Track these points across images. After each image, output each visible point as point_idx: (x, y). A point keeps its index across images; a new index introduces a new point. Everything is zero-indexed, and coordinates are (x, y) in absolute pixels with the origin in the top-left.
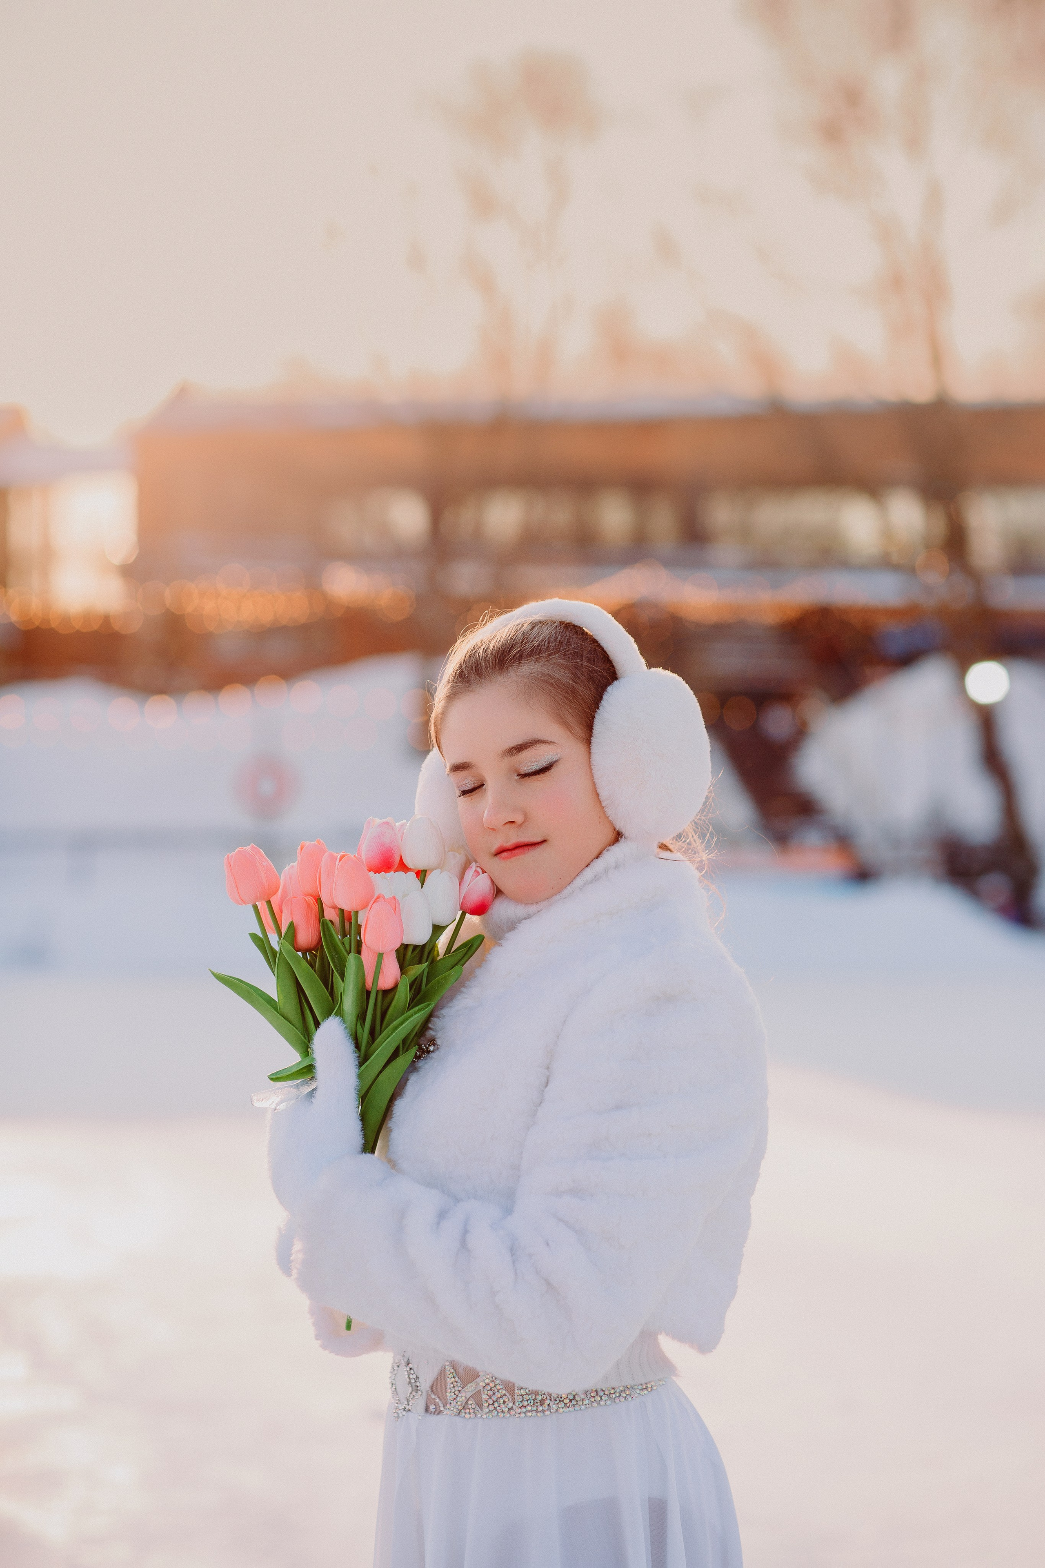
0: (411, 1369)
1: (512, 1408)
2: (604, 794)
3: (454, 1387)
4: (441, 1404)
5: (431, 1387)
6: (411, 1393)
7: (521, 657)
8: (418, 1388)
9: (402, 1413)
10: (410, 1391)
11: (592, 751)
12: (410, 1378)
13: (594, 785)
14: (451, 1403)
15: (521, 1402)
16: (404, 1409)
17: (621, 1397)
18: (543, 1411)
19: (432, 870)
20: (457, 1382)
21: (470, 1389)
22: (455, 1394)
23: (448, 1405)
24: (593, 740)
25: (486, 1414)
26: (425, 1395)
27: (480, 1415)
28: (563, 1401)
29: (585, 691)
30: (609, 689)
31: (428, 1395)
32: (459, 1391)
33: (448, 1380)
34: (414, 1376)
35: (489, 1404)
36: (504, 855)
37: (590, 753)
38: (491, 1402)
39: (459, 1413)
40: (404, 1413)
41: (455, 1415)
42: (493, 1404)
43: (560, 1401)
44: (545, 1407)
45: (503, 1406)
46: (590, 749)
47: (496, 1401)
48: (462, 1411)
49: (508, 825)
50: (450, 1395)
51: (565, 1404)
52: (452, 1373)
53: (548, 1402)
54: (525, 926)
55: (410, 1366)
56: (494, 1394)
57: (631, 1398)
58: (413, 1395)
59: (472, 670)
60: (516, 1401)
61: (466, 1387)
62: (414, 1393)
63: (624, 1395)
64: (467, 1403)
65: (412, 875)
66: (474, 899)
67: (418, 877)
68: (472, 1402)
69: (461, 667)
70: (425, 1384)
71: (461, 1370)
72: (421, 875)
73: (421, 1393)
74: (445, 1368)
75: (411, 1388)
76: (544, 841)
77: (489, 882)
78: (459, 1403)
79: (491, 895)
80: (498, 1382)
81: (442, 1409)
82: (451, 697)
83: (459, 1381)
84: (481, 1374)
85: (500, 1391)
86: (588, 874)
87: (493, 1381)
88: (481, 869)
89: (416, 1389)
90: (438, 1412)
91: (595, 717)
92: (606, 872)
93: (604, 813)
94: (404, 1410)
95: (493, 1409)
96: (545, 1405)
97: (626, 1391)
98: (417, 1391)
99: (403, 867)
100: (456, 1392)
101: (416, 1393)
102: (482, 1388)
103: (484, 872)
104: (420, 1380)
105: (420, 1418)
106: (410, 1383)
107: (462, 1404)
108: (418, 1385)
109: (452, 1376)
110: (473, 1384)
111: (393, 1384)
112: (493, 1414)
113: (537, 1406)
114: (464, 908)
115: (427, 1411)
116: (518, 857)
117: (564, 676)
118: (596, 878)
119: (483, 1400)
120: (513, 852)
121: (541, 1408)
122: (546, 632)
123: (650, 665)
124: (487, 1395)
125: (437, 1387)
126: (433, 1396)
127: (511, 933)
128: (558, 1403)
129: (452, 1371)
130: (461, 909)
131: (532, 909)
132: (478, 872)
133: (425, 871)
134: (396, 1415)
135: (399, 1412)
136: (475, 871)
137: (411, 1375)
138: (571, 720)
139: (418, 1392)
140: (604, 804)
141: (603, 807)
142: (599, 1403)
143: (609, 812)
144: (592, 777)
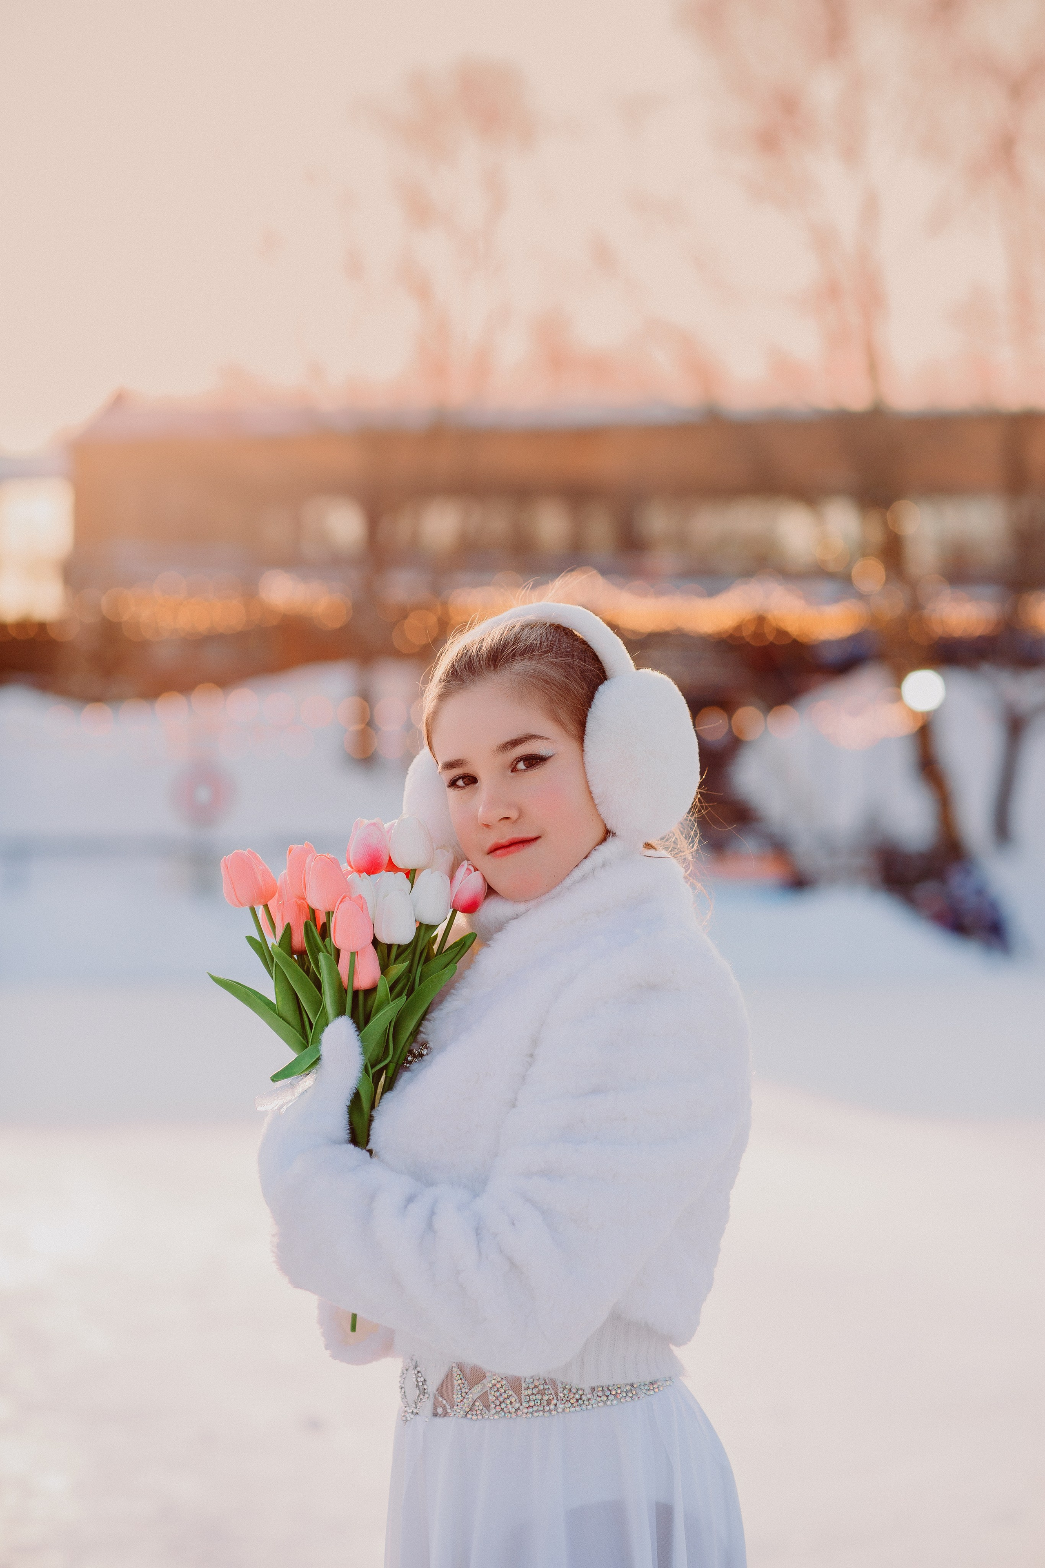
0: (418, 1372)
1: (519, 1409)
2: (597, 791)
3: (460, 1389)
4: (448, 1407)
5: (438, 1390)
6: (419, 1396)
7: (514, 656)
8: (426, 1391)
9: (410, 1416)
10: (418, 1394)
11: (585, 749)
12: (418, 1382)
13: (587, 782)
14: (458, 1405)
15: (528, 1402)
16: (412, 1412)
17: (627, 1397)
18: (550, 1411)
19: (422, 870)
20: (463, 1384)
21: (477, 1391)
22: (462, 1396)
23: (455, 1407)
24: (586, 738)
25: (493, 1415)
26: (432, 1397)
27: (487, 1416)
28: (569, 1401)
29: (578, 688)
30: (601, 688)
31: (435, 1398)
32: (466, 1393)
33: (455, 1382)
34: (422, 1379)
35: (496, 1405)
36: (498, 852)
37: (583, 751)
38: (498, 1403)
39: (466, 1415)
40: (412, 1416)
41: (462, 1417)
42: (500, 1405)
43: (567, 1401)
44: (552, 1407)
45: (509, 1406)
46: (583, 747)
47: (503, 1402)
48: (469, 1413)
49: (502, 822)
50: (457, 1398)
51: (572, 1404)
52: (459, 1375)
53: (554, 1402)
54: (514, 926)
55: (418, 1369)
56: (501, 1395)
57: (637, 1398)
58: (421, 1398)
59: (465, 668)
60: (523, 1401)
61: (473, 1389)
62: (422, 1396)
63: (631, 1395)
64: (473, 1404)
65: (402, 875)
66: (466, 897)
67: (407, 877)
68: (479, 1404)
69: (454, 666)
70: (432, 1386)
71: (468, 1372)
72: (411, 874)
73: (428, 1396)
74: (452, 1371)
75: (418, 1391)
76: (538, 837)
77: (481, 880)
78: (465, 1404)
79: (483, 892)
80: (504, 1382)
81: (449, 1411)
82: (443, 696)
83: (466, 1383)
84: (488, 1374)
85: (507, 1392)
86: (577, 874)
87: (500, 1382)
88: (473, 866)
89: (424, 1392)
90: (445, 1414)
91: (587, 715)
92: (593, 871)
93: (597, 811)
94: (412, 1414)
95: (500, 1410)
96: (551, 1405)
97: (632, 1391)
98: (424, 1394)
99: (392, 867)
100: (462, 1394)
101: (424, 1396)
102: (488, 1389)
103: (476, 870)
104: (427, 1383)
105: (428, 1421)
106: (417, 1386)
107: (469, 1406)
108: (425, 1388)
109: (459, 1378)
110: (479, 1385)
111: (402, 1388)
112: (500, 1415)
113: (544, 1406)
114: (455, 906)
115: (435, 1414)
116: (513, 855)
117: (556, 674)
118: (584, 878)
119: (490, 1401)
120: (508, 849)
121: (547, 1408)
122: (537, 633)
123: (638, 666)
124: (494, 1396)
125: (444, 1389)
126: (441, 1399)
127: (499, 933)
128: (564, 1403)
129: (460, 1373)
130: (453, 907)
131: (520, 908)
132: (470, 870)
133: (415, 870)
134: (404, 1418)
135: (407, 1415)
136: (467, 869)
137: (419, 1378)
138: (564, 716)
139: (426, 1394)
140: (596, 802)
141: (595, 805)
142: (605, 1403)
143: (602, 810)
144: (585, 774)
